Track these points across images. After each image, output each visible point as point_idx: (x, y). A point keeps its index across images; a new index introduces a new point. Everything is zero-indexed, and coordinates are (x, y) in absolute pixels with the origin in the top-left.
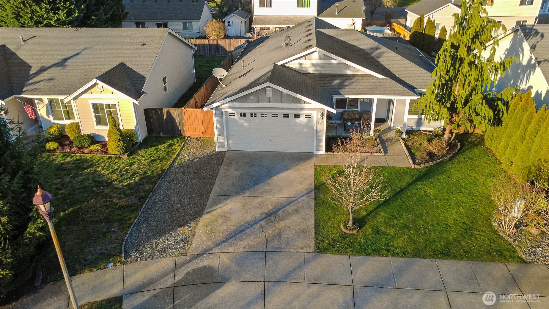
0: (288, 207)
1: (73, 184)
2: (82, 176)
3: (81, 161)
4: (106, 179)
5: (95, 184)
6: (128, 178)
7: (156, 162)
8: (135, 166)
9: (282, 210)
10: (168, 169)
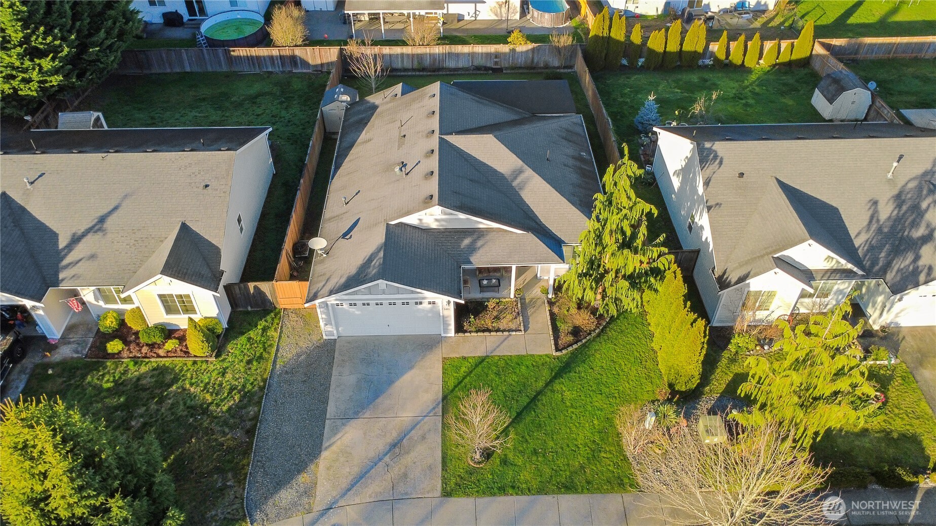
0: (413, 432)
1: (163, 414)
2: (170, 399)
3: (161, 371)
4: (199, 403)
5: (189, 412)
6: (225, 398)
7: (252, 364)
8: (229, 376)
9: (408, 437)
10: (270, 377)
